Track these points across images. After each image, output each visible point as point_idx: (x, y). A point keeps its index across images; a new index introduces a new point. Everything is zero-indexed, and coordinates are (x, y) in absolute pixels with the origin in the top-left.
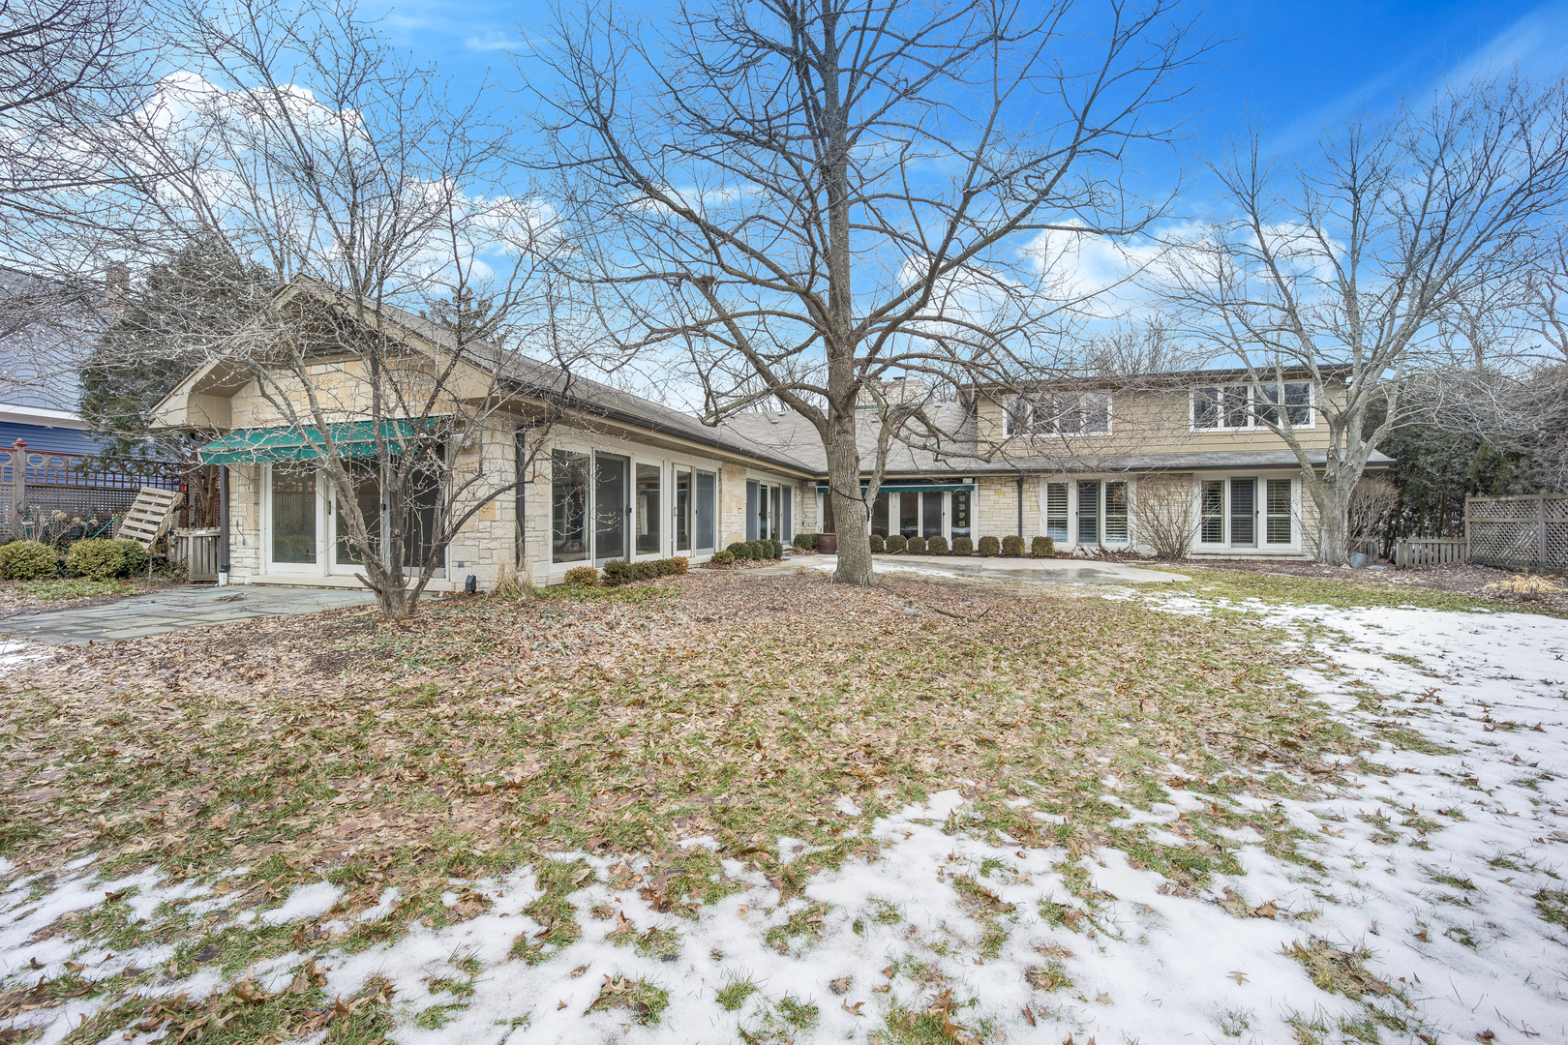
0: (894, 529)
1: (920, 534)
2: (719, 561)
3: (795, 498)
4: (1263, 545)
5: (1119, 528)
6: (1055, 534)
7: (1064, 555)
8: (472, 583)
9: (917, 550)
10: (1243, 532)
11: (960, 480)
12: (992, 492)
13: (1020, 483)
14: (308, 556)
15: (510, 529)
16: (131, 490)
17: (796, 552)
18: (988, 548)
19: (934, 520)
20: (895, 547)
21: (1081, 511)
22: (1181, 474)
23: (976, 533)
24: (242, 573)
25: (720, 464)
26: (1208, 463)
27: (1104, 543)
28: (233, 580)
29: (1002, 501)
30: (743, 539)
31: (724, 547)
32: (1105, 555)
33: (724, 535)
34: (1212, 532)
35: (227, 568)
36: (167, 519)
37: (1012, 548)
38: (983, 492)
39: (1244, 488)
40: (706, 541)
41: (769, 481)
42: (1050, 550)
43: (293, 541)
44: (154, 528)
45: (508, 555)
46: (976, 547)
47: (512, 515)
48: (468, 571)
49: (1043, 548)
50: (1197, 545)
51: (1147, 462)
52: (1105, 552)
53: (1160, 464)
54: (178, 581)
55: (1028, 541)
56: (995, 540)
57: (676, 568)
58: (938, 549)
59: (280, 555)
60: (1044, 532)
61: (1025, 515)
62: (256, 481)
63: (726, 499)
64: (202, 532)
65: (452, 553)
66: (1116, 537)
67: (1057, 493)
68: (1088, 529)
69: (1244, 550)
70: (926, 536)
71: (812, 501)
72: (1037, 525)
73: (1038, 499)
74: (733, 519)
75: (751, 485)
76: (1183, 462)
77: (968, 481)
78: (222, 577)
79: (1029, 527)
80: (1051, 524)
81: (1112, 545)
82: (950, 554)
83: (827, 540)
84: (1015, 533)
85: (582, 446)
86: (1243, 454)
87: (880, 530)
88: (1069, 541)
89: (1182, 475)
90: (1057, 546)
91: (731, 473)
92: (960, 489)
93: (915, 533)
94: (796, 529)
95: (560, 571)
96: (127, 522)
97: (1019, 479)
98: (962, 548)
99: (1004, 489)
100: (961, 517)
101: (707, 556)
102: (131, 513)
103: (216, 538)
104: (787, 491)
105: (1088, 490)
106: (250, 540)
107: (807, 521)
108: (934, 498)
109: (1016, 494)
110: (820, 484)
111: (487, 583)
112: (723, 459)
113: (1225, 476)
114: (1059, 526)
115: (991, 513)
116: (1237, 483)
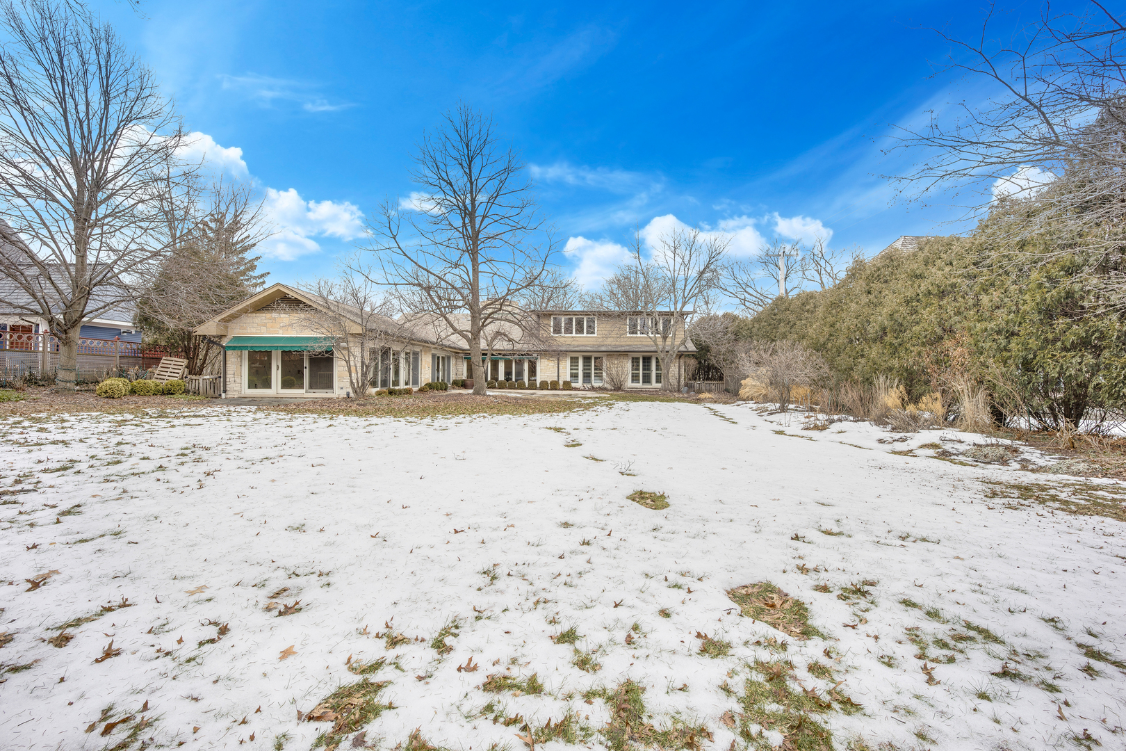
0: (501, 377)
1: (514, 380)
3: (453, 362)
4: (654, 384)
5: (599, 376)
6: (573, 380)
7: (576, 389)
9: (512, 387)
10: (647, 379)
11: (532, 355)
12: (546, 360)
13: (558, 357)
14: (267, 384)
17: (454, 388)
18: (544, 386)
19: (520, 374)
20: (501, 386)
21: (584, 369)
22: (622, 354)
23: (539, 378)
24: (233, 393)
25: (421, 348)
26: (635, 349)
27: (593, 384)
28: (228, 396)
29: (551, 364)
30: (430, 381)
31: (423, 385)
32: (593, 389)
33: (423, 379)
34: (635, 378)
35: (225, 392)
37: (554, 386)
38: (542, 360)
39: (647, 360)
40: (416, 382)
41: (441, 354)
42: (570, 387)
44: (176, 375)
46: (538, 386)
47: (360, 371)
49: (567, 386)
50: (629, 384)
51: (610, 348)
52: (593, 387)
53: (615, 349)
55: (561, 383)
56: (547, 382)
57: (408, 392)
58: (522, 387)
59: (252, 385)
60: (569, 379)
61: (560, 372)
63: (424, 363)
66: (598, 381)
67: (574, 360)
68: (587, 376)
69: (647, 386)
70: (516, 381)
71: (461, 363)
72: (566, 376)
73: (566, 365)
74: (426, 372)
75: (433, 356)
76: (623, 349)
77: (535, 355)
78: (223, 395)
79: (562, 377)
80: (572, 375)
81: (596, 385)
82: (527, 389)
83: (468, 383)
84: (556, 379)
85: (377, 345)
86: (647, 346)
87: (495, 378)
88: (579, 384)
89: (624, 355)
90: (573, 385)
91: (426, 352)
92: (532, 358)
93: (511, 379)
94: (453, 377)
97: (558, 355)
98: (532, 386)
99: (551, 359)
100: (533, 371)
101: (418, 388)
102: (159, 368)
104: (449, 358)
105: (587, 359)
107: (458, 373)
108: (520, 363)
109: (557, 362)
110: (467, 356)
112: (423, 346)
113: (640, 356)
114: (575, 376)
115: (546, 370)
116: (644, 359)
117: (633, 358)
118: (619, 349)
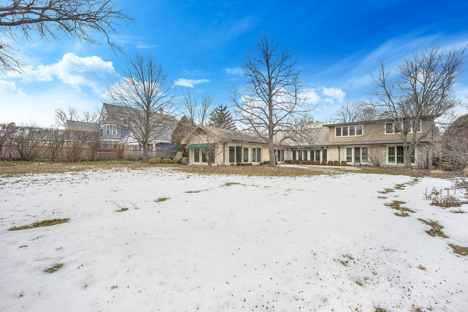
0: (309, 159)
1: (315, 160)
2: (261, 164)
3: (285, 152)
5: (365, 158)
7: (350, 165)
8: (218, 165)
9: (314, 164)
10: (400, 160)
11: (324, 148)
12: (332, 150)
13: (339, 148)
14: (198, 161)
15: (222, 158)
16: (176, 152)
18: (331, 163)
19: (318, 158)
20: (309, 163)
21: (355, 154)
23: (328, 159)
24: (190, 164)
25: (262, 146)
26: (390, 142)
27: (361, 163)
29: (335, 152)
30: (268, 160)
31: (263, 162)
33: (263, 160)
34: (391, 159)
35: (189, 163)
36: (181, 156)
37: (336, 163)
38: (330, 150)
39: (401, 149)
40: (259, 161)
42: (346, 164)
43: (197, 159)
44: (179, 157)
45: (222, 161)
46: (327, 163)
47: (223, 156)
48: (218, 163)
49: (344, 164)
50: (387, 163)
51: (372, 142)
52: (361, 165)
53: (375, 143)
54: (183, 165)
55: (340, 162)
57: (250, 165)
58: (319, 164)
59: (195, 161)
60: (345, 160)
61: (340, 156)
62: (192, 151)
63: (264, 153)
64: (185, 158)
65: (216, 161)
66: (365, 161)
67: (349, 150)
68: (357, 159)
69: (401, 165)
71: (290, 153)
72: (344, 158)
73: (344, 152)
74: (266, 156)
76: (381, 142)
77: (325, 148)
79: (342, 159)
80: (348, 158)
81: (363, 163)
82: (321, 165)
84: (338, 160)
85: (234, 145)
86: (400, 140)
87: (305, 159)
88: (352, 163)
89: (382, 145)
90: (348, 163)
91: (266, 148)
92: (325, 149)
93: (313, 160)
94: (285, 159)
95: (230, 164)
96: (176, 157)
97: (339, 147)
98: (324, 164)
99: (335, 149)
100: (325, 156)
101: (258, 163)
102: (176, 155)
103: (187, 159)
104: (283, 150)
105: (357, 149)
106: (192, 159)
107: (289, 157)
108: (318, 151)
109: (338, 151)
110: (291, 149)
111: (220, 164)
113: (395, 146)
114: (349, 159)
115: (332, 155)
116: (398, 148)
117: (389, 147)
118: (378, 143)
